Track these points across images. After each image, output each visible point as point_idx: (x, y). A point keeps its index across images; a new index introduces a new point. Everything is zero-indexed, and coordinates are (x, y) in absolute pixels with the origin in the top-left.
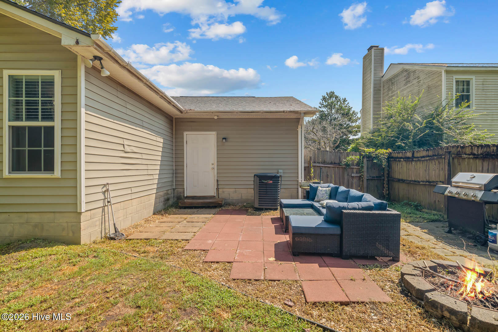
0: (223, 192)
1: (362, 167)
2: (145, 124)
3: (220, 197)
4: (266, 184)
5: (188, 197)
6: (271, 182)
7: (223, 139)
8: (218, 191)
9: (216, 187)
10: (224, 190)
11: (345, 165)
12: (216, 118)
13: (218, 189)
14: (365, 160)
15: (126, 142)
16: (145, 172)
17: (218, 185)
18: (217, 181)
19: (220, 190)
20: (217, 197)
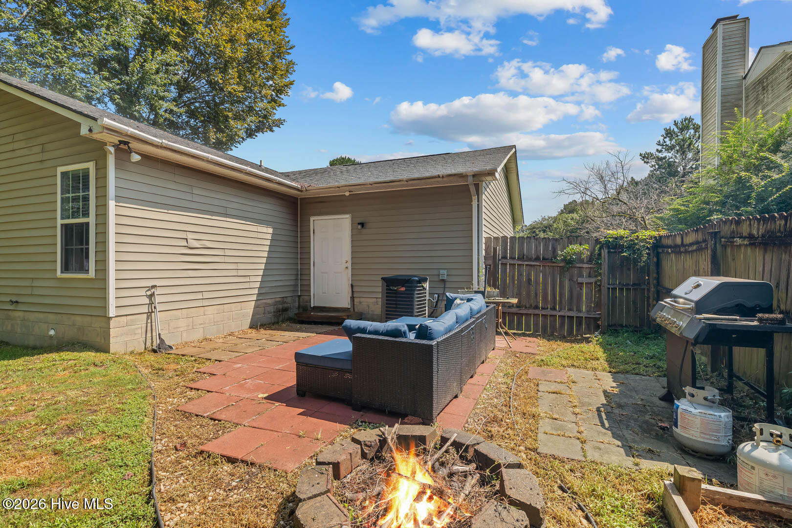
0: (360, 303)
1: (600, 265)
2: (229, 211)
3: (356, 310)
4: (396, 292)
5: (317, 309)
6: (403, 289)
7: (359, 224)
8: (353, 301)
9: (350, 295)
10: (362, 300)
11: (564, 260)
12: (347, 194)
13: (353, 298)
14: (605, 252)
15: (190, 236)
16: (234, 273)
17: (353, 292)
18: (352, 286)
19: (356, 300)
20: (352, 310)
